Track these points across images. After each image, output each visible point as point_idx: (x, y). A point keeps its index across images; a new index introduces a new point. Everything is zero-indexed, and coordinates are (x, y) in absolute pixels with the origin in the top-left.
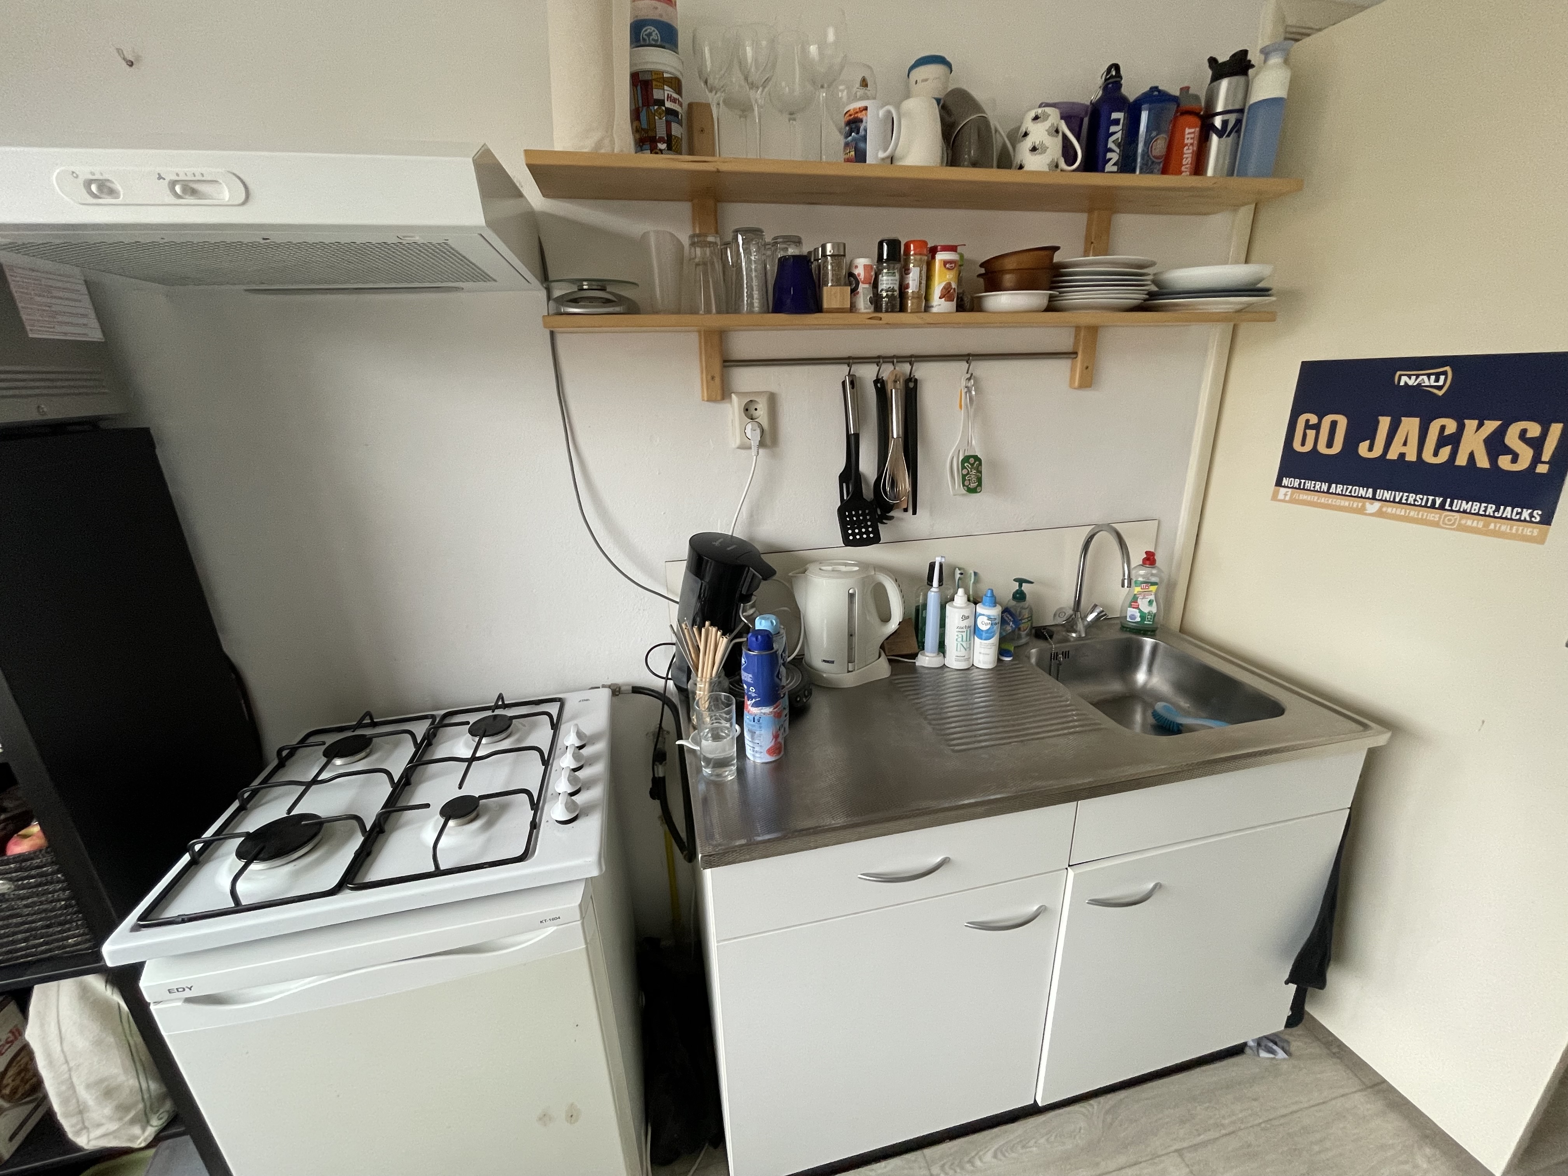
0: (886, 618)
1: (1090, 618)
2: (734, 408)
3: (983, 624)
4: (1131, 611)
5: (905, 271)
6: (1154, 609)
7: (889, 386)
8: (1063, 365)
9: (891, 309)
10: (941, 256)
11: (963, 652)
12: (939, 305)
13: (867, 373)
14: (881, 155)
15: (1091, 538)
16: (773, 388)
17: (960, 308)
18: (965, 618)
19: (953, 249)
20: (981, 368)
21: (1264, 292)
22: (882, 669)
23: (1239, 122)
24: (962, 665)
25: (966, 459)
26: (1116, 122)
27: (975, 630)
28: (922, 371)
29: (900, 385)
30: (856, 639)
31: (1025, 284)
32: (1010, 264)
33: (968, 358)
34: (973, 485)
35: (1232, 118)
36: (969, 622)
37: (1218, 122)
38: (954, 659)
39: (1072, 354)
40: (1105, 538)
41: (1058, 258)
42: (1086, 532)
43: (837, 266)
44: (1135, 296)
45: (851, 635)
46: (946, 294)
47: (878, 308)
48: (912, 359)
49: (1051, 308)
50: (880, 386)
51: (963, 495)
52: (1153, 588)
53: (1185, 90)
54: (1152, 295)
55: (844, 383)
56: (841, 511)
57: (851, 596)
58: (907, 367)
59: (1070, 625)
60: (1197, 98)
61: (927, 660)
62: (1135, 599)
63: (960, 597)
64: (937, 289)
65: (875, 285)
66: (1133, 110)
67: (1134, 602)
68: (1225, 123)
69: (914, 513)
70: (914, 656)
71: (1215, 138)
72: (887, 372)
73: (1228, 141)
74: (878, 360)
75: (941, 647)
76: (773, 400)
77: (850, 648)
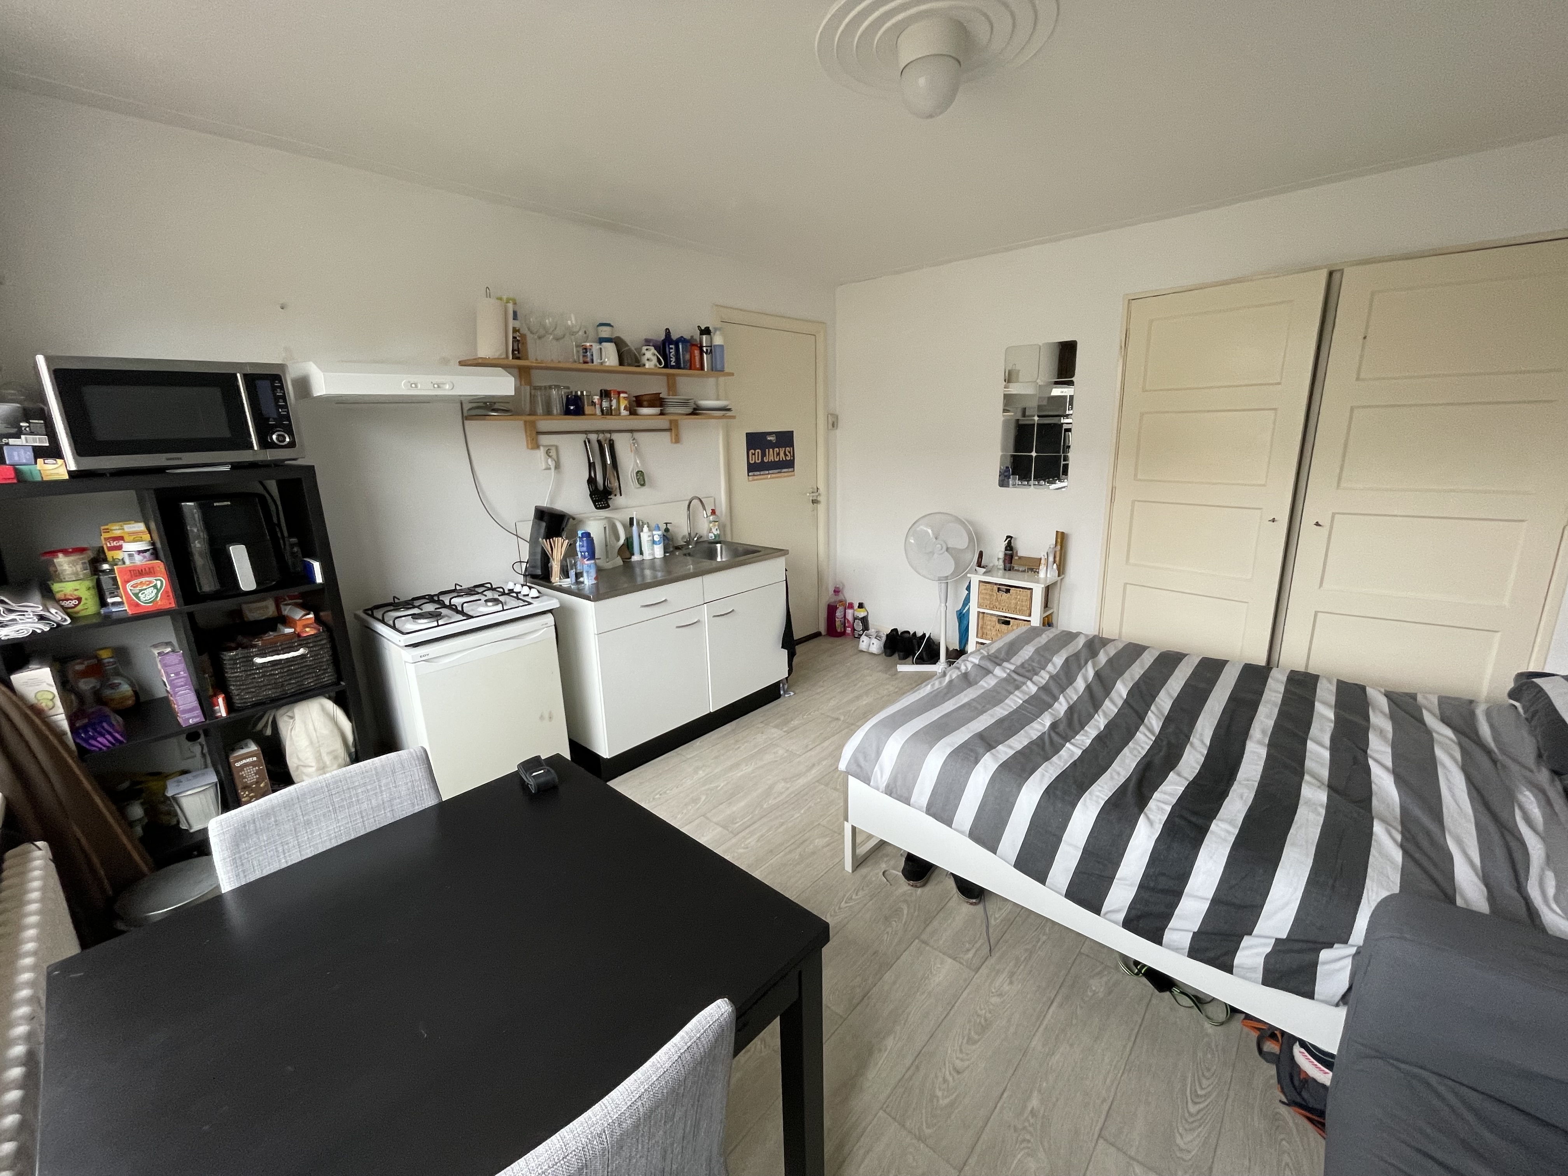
0: (618, 539)
1: (695, 539)
2: (542, 451)
3: (657, 538)
4: (711, 535)
5: (611, 401)
6: (718, 532)
7: (603, 443)
8: (667, 434)
9: (607, 414)
10: (622, 395)
11: (651, 552)
12: (624, 413)
13: (593, 437)
14: (599, 361)
15: (690, 503)
16: (555, 443)
17: (631, 414)
18: (649, 536)
19: (625, 393)
20: (637, 435)
21: (729, 410)
22: (619, 561)
23: (711, 350)
24: (651, 557)
25: (638, 472)
26: (672, 348)
27: (654, 542)
28: (615, 436)
29: (607, 441)
30: (608, 547)
31: (651, 405)
32: (645, 398)
33: (631, 431)
34: (642, 483)
35: (709, 349)
36: (651, 538)
37: (705, 349)
38: (647, 556)
39: (670, 430)
40: (695, 502)
41: (661, 396)
42: (687, 503)
43: (588, 399)
44: (690, 410)
45: (606, 546)
46: (625, 409)
47: (603, 414)
48: (610, 432)
49: (662, 414)
50: (599, 442)
51: (638, 488)
52: (717, 523)
53: (692, 337)
54: (695, 409)
55: (585, 442)
56: (591, 495)
57: (605, 528)
58: (608, 435)
59: (688, 543)
60: (696, 340)
61: (636, 558)
62: (711, 529)
63: (645, 529)
64: (622, 407)
65: (601, 405)
66: (676, 343)
67: (710, 531)
68: (707, 350)
69: (621, 495)
70: (630, 558)
71: (705, 355)
72: (601, 437)
73: (709, 356)
74: (597, 432)
75: (641, 553)
76: (557, 447)
77: (607, 552)
